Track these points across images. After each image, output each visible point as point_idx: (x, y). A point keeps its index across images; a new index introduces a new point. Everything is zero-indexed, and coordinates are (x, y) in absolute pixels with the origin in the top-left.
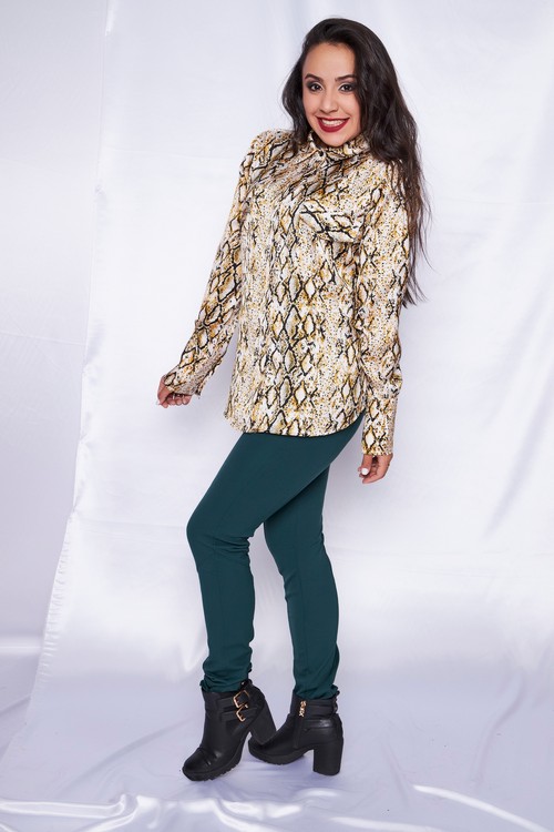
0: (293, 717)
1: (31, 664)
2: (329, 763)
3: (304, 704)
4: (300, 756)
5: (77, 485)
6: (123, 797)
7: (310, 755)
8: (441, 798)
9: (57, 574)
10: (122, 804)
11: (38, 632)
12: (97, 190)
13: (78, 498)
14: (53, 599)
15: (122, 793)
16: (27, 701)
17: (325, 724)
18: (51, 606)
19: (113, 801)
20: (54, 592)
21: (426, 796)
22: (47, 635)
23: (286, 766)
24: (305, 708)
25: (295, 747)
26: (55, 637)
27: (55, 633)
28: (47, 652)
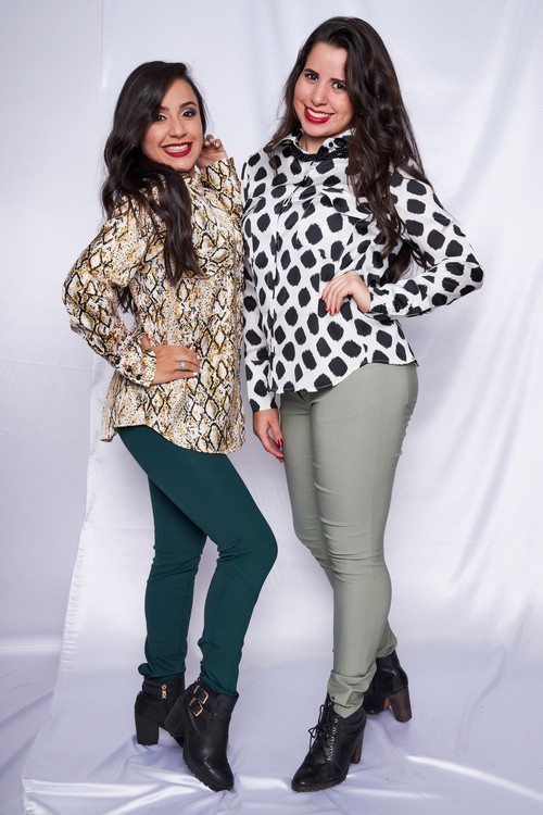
5: (89, 496)
11: (58, 631)
13: (90, 508)
14: (70, 601)
18: (70, 607)
20: (71, 594)
22: (66, 634)
26: (75, 636)
27: (74, 632)
28: (67, 649)
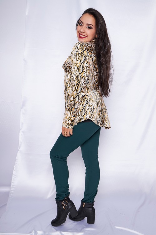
0: (81, 207)
1: (7, 194)
2: (91, 221)
3: (84, 204)
4: (83, 219)
5: (20, 143)
6: (33, 231)
7: (86, 218)
8: (123, 230)
9: (14, 169)
10: (33, 233)
11: (9, 185)
12: (24, 60)
13: (20, 147)
14: (13, 175)
15: (33, 230)
16: (6, 204)
17: (91, 209)
19: (31, 232)
21: (119, 229)
22: (12, 186)
23: (79, 221)
24: (85, 205)
25: (82, 216)
26: (14, 186)
27: (14, 185)
28: (12, 191)
